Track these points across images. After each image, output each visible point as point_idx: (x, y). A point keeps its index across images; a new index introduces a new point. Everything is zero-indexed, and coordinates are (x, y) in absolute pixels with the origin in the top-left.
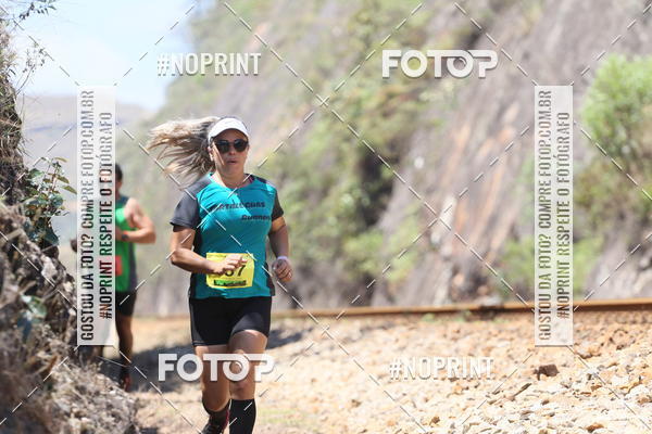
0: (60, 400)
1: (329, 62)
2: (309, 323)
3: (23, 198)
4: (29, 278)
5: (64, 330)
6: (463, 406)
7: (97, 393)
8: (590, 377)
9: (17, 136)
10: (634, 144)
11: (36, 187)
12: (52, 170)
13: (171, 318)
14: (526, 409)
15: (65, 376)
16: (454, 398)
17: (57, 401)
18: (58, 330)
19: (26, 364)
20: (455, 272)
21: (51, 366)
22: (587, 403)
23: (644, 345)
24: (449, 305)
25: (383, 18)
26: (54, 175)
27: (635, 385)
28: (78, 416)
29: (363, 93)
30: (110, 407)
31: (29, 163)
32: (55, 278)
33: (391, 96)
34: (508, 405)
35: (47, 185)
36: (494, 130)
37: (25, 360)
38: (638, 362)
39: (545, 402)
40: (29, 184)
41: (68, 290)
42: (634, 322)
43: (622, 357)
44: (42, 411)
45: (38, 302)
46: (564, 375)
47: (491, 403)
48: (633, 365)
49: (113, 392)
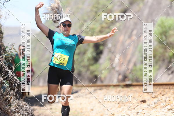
0: (13, 108)
1: (86, 18)
2: (80, 88)
3: (3, 54)
4: (5, 76)
5: (14, 89)
6: (121, 111)
7: (23, 107)
8: (155, 103)
9: (2, 38)
10: (168, 41)
11: (7, 51)
12: (12, 47)
13: (43, 86)
14: (138, 112)
15: (14, 102)
16: (119, 109)
17: (12, 109)
18: (13, 89)
19: (4, 99)
20: (119, 74)
21: (11, 99)
22: (154, 110)
23: (169, 95)
24: (118, 84)
25: (100, 6)
26: (12, 48)
27: (167, 105)
28: (18, 113)
29: (95, 27)
30: (26, 110)
31: (5, 45)
32: (12, 75)
33: (102, 27)
34: (133, 111)
35: (10, 51)
36: (130, 37)
37: (4, 98)
38: (168, 99)
39: (143, 110)
40: (5, 50)
41: (15, 79)
42: (167, 88)
43: (164, 98)
44: (8, 111)
45: (7, 82)
46: (148, 103)
47: (128, 110)
48: (166, 100)
49: (27, 106)
